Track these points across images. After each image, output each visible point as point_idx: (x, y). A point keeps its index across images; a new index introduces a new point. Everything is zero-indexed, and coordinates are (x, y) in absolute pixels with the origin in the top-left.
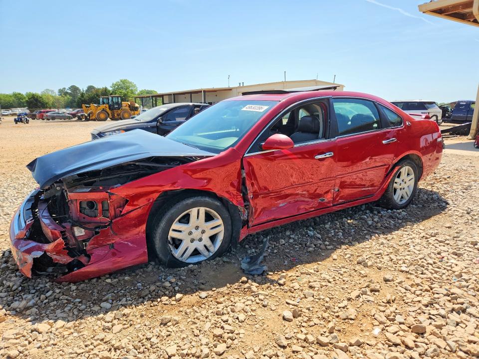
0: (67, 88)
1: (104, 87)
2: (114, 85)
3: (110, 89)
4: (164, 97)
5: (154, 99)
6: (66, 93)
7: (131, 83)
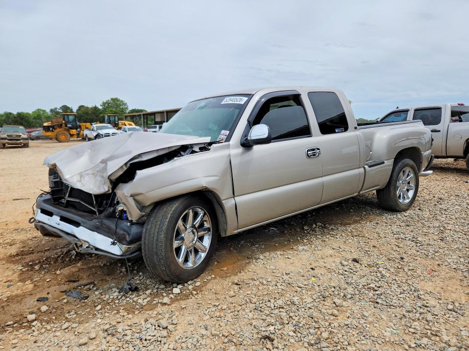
0: (58, 107)
1: (94, 106)
2: (104, 104)
3: (100, 107)
4: (156, 115)
5: (145, 117)
6: (58, 113)
7: (122, 101)
